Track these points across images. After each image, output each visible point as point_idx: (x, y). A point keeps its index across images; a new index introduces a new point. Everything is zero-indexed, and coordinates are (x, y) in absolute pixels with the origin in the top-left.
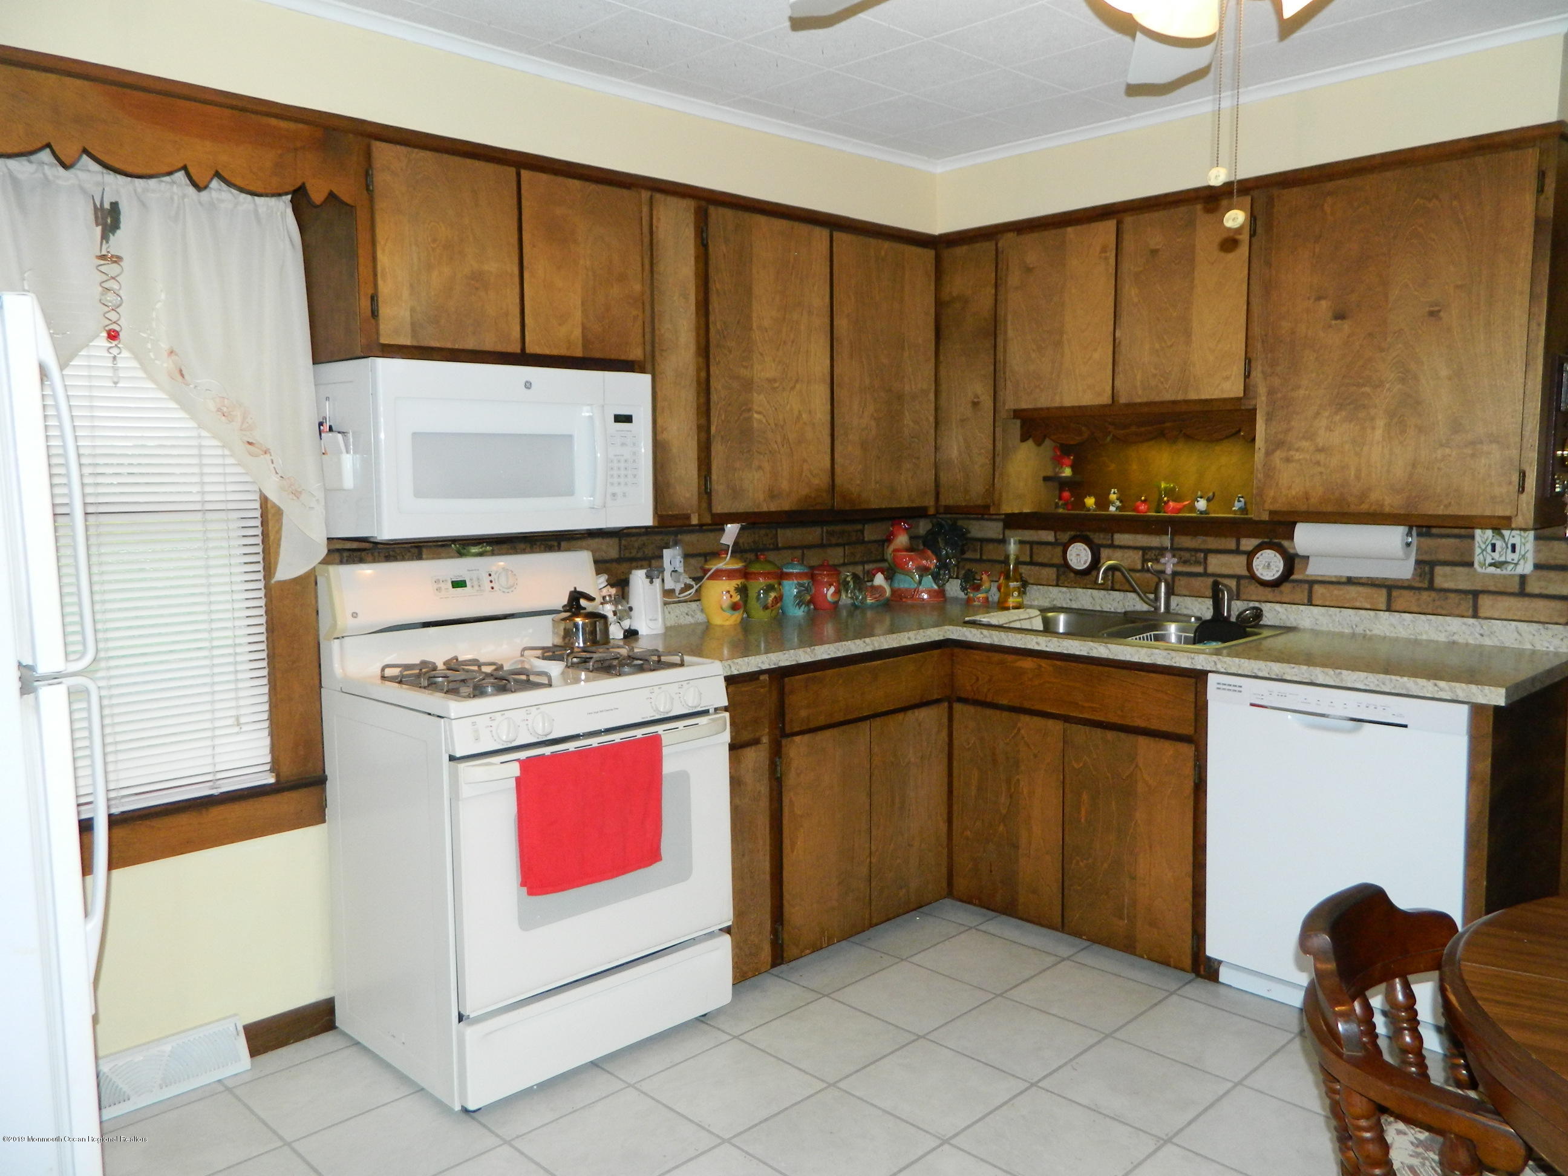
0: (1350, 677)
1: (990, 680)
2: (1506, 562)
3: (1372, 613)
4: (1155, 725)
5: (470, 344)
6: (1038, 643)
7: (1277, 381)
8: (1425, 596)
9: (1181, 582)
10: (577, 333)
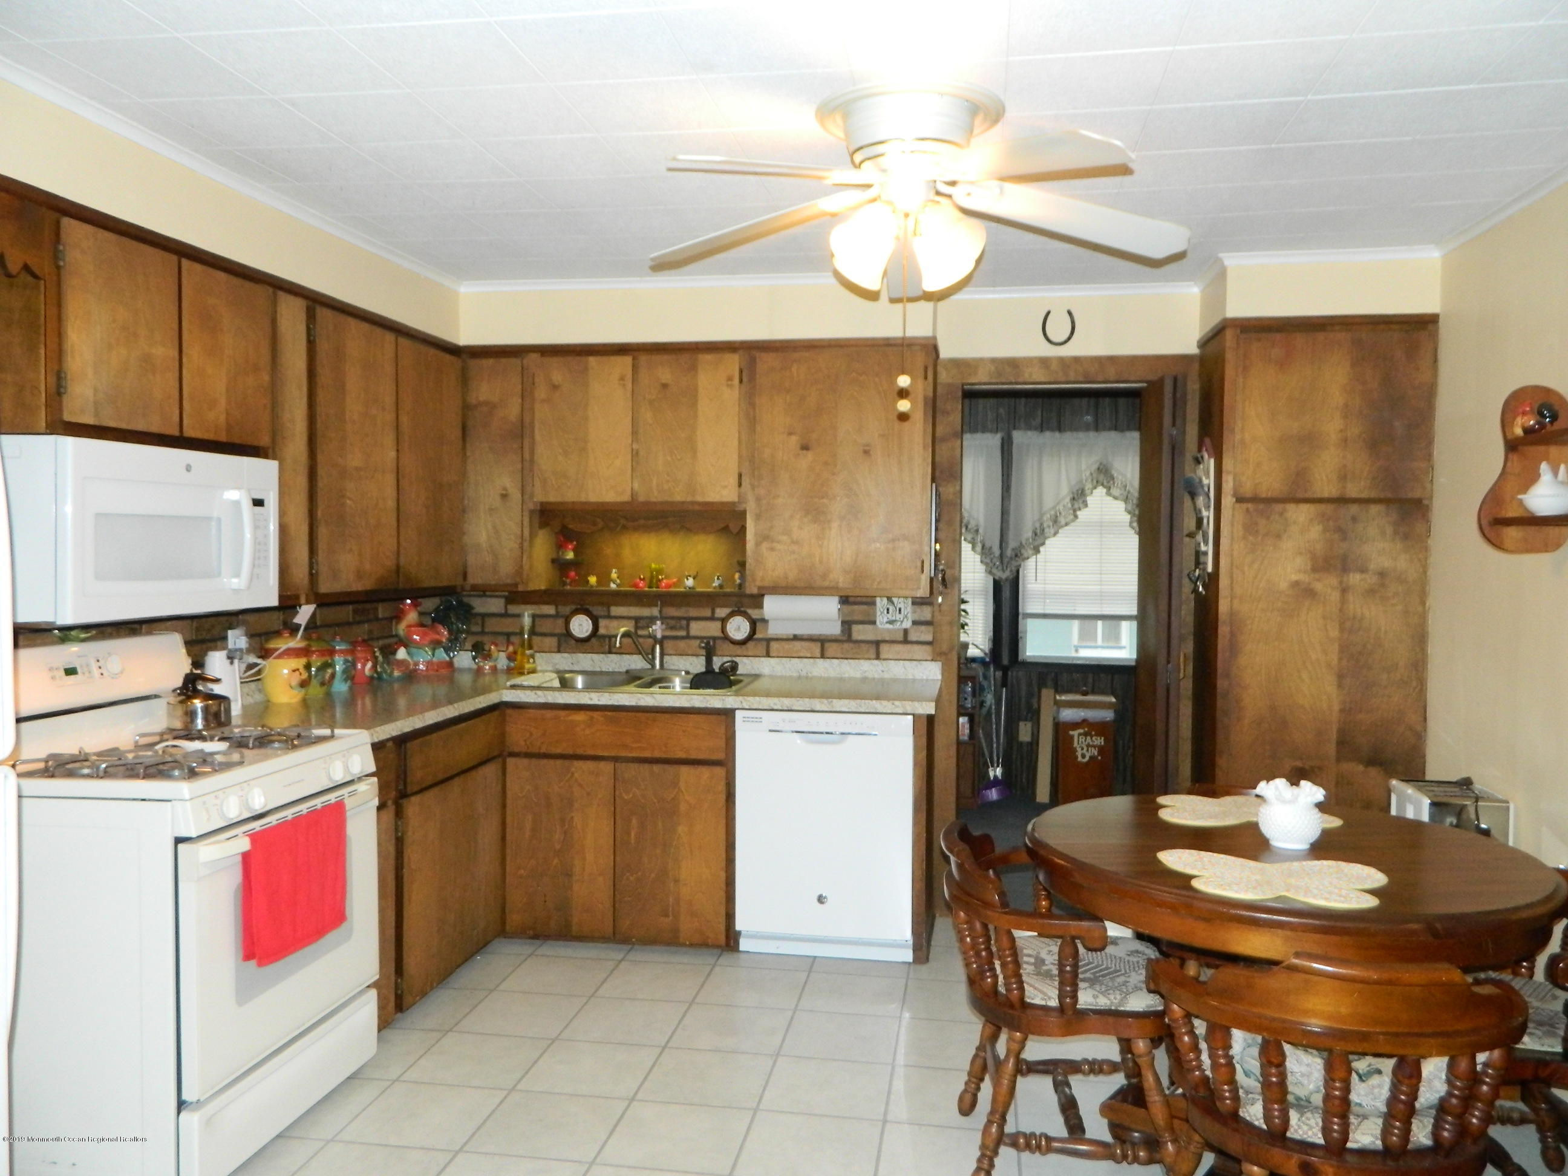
0: (839, 704)
1: (544, 734)
2: (895, 621)
3: (811, 660)
4: (694, 755)
5: (140, 426)
6: (591, 699)
7: (762, 492)
8: (846, 646)
9: (668, 644)
10: (223, 418)
